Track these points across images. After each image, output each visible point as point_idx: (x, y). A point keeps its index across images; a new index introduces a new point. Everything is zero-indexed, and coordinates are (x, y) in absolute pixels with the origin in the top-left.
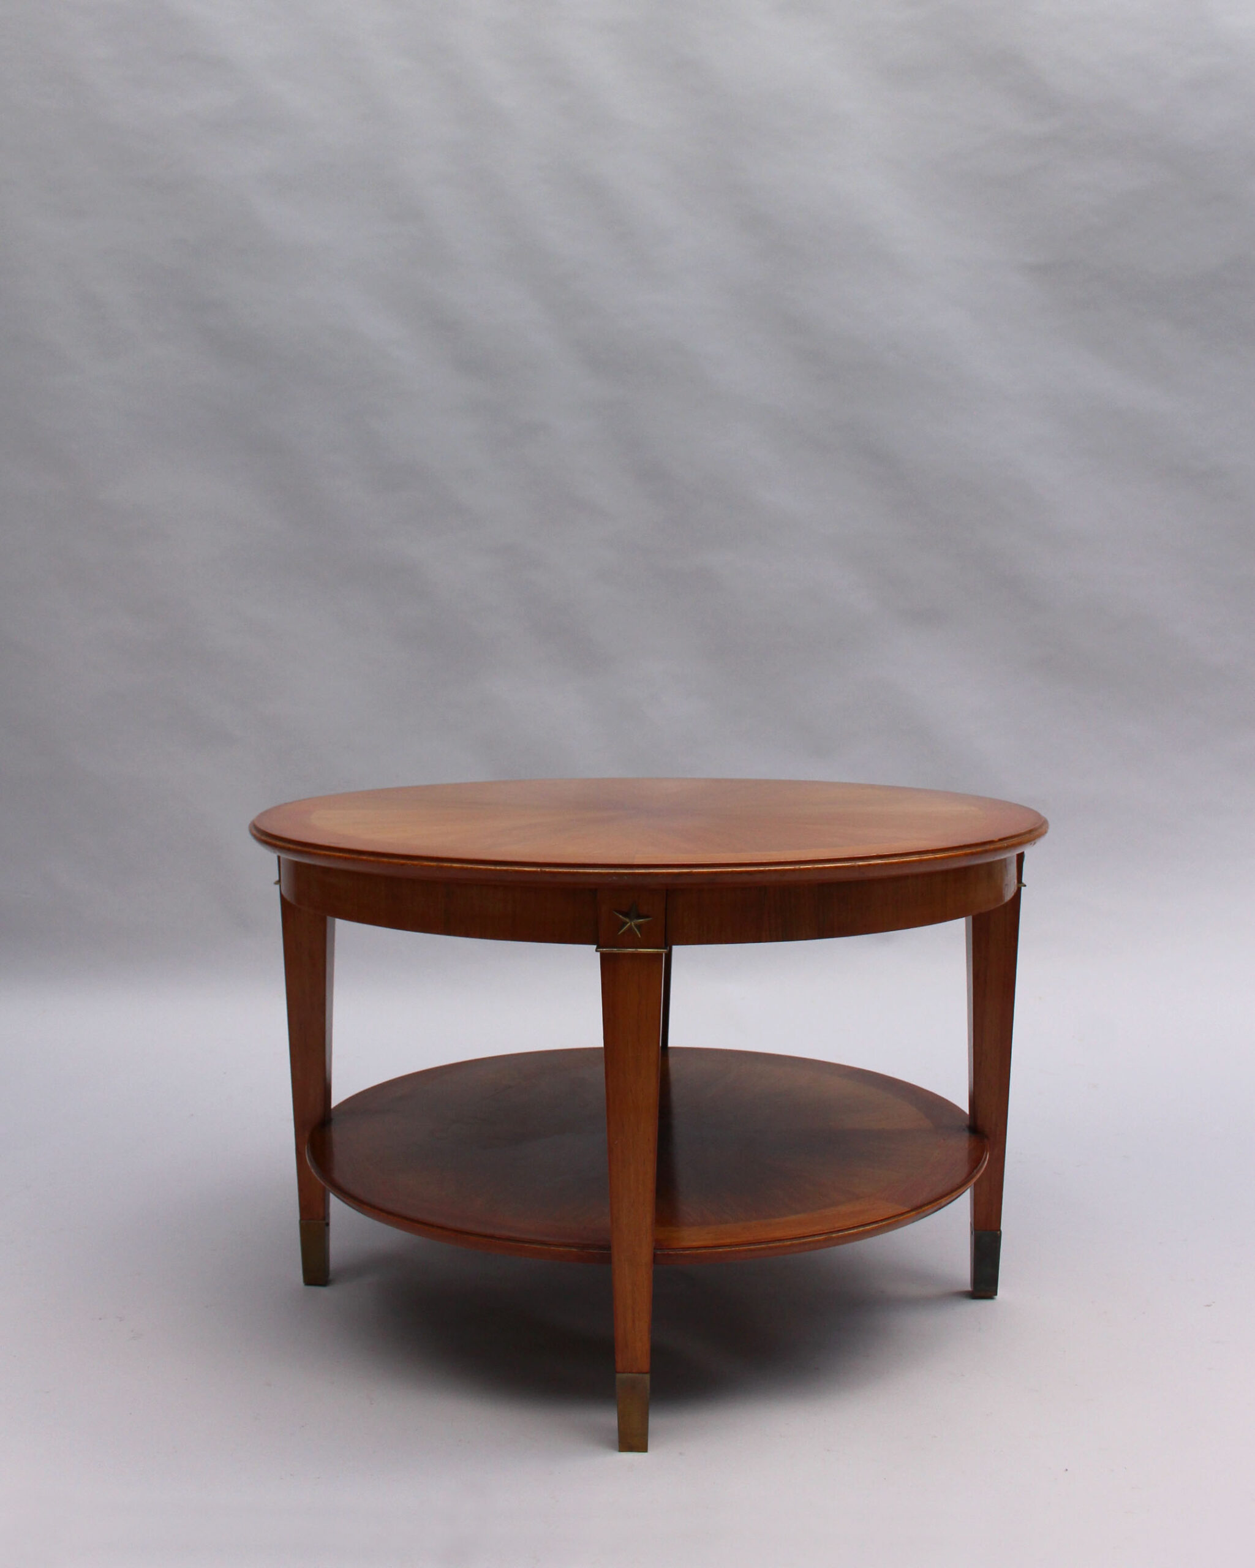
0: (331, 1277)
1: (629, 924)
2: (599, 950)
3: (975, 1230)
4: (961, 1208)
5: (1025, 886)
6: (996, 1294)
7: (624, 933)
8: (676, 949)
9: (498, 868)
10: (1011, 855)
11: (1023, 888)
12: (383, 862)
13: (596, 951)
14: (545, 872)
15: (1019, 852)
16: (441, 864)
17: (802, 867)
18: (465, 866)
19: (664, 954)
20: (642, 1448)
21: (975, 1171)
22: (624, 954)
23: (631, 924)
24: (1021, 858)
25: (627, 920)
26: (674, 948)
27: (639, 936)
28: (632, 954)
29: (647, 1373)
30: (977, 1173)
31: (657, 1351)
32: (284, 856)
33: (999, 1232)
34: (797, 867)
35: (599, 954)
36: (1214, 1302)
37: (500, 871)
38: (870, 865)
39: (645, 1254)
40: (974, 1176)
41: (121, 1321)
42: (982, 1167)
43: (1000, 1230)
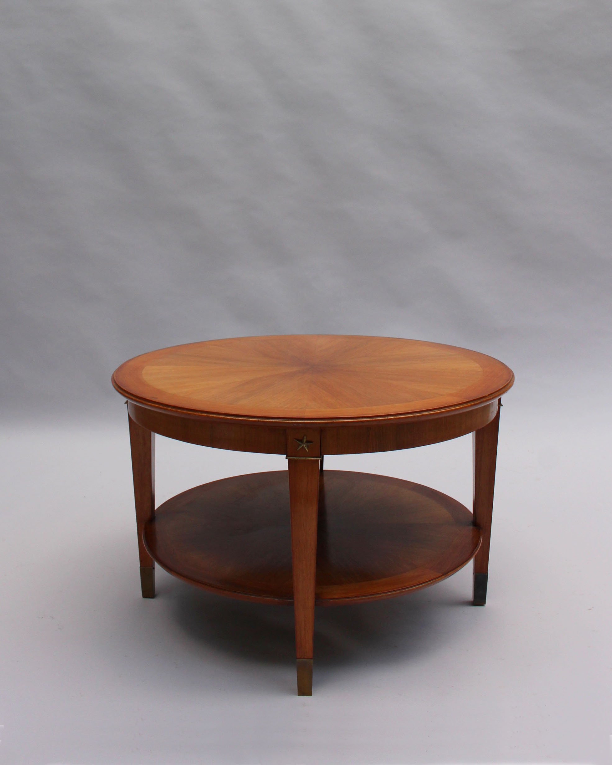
0: (156, 593)
1: (302, 446)
2: (287, 457)
3: (475, 573)
4: (469, 568)
5: (502, 406)
6: (485, 604)
7: (300, 449)
8: (325, 457)
9: (237, 418)
10: (496, 401)
11: (501, 407)
12: (179, 412)
13: (286, 458)
14: (260, 421)
15: (499, 398)
16: (209, 415)
17: (388, 418)
18: (220, 416)
19: (320, 460)
20: (310, 694)
21: (475, 550)
22: (300, 460)
23: (303, 446)
24: (500, 400)
25: (301, 444)
26: (325, 456)
27: (307, 451)
28: (304, 460)
29: (311, 659)
30: (476, 550)
31: (317, 637)
32: (129, 401)
33: (487, 574)
34: (386, 418)
35: (287, 460)
36: (593, 608)
37: (238, 420)
38: (423, 415)
39: (310, 602)
40: (475, 553)
41: (52, 619)
42: (478, 548)
43: (487, 573)
